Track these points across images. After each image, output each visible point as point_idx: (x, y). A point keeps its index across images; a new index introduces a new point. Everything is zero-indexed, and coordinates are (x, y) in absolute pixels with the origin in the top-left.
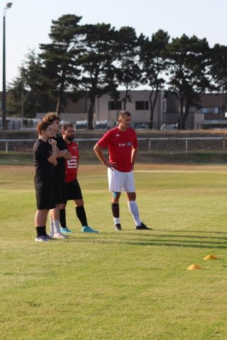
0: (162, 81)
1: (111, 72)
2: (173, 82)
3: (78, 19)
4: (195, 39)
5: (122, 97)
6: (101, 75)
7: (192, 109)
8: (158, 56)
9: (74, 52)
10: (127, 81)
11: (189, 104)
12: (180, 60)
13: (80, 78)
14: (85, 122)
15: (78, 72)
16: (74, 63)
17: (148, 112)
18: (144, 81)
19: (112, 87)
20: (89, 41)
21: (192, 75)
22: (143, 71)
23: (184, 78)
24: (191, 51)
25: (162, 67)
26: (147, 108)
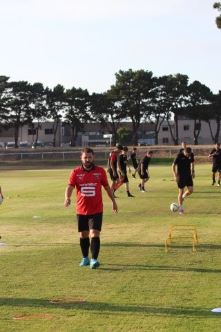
0: (60, 116)
1: (29, 111)
2: (67, 116)
3: (7, 78)
4: (80, 90)
5: (36, 126)
6: (23, 113)
7: (79, 134)
8: (57, 100)
9: (5, 99)
10: (39, 116)
11: (78, 130)
12: (71, 103)
13: (9, 115)
14: (14, 143)
15: (8, 112)
16: (5, 106)
17: (53, 136)
18: (49, 117)
19: (30, 120)
20: (14, 92)
21: (79, 112)
22: (48, 110)
23: (74, 114)
24: (78, 97)
25: (60, 108)
26: (52, 133)
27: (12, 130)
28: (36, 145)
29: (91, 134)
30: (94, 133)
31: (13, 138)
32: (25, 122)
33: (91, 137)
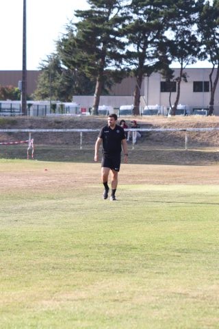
1: (164, 46)
5: (176, 75)
6: (151, 49)
9: (117, 20)
10: (182, 56)
13: (123, 52)
14: (130, 107)
15: (122, 46)
16: (117, 34)
17: (208, 95)
18: (202, 56)
19: (163, 65)
20: (135, 6)
22: (201, 44)
26: (207, 90)
27: (130, 82)
31: (132, 99)
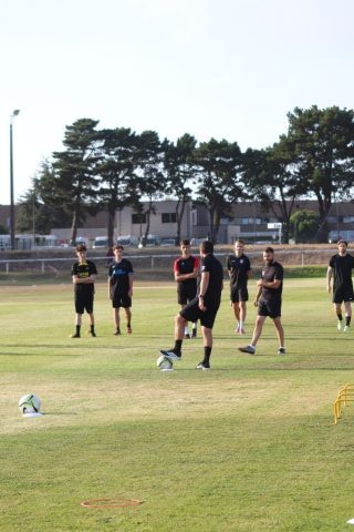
0: (189, 190)
1: (134, 182)
2: (202, 191)
3: (94, 123)
4: (224, 143)
5: (146, 208)
6: (122, 186)
7: (223, 221)
8: (183, 162)
9: (91, 160)
10: (150, 191)
11: (221, 215)
12: (208, 167)
13: (98, 189)
14: (105, 238)
15: (96, 183)
16: (91, 173)
17: (176, 225)
18: (169, 191)
19: (134, 199)
20: (107, 147)
21: (223, 184)
22: (167, 180)
23: (213, 186)
24: (221, 157)
25: (188, 175)
26: (174, 221)
27: (103, 215)
28: (145, 242)
29: (245, 221)
30: (251, 221)
31: (106, 230)
32: (127, 202)
33: (244, 228)
